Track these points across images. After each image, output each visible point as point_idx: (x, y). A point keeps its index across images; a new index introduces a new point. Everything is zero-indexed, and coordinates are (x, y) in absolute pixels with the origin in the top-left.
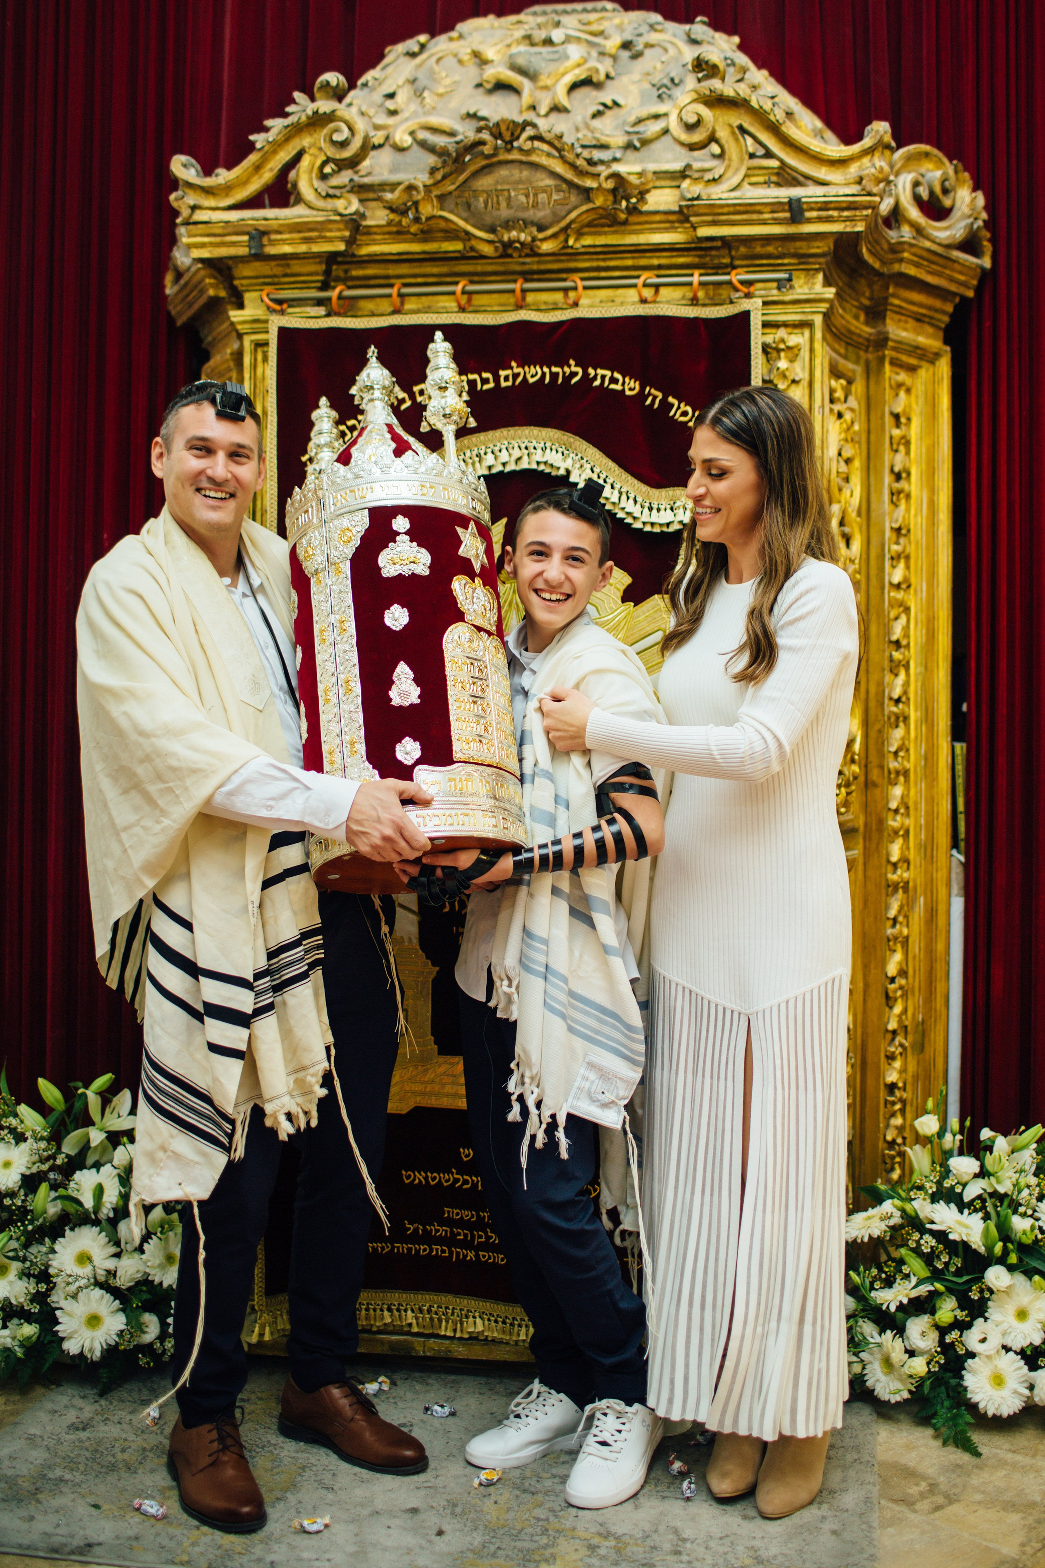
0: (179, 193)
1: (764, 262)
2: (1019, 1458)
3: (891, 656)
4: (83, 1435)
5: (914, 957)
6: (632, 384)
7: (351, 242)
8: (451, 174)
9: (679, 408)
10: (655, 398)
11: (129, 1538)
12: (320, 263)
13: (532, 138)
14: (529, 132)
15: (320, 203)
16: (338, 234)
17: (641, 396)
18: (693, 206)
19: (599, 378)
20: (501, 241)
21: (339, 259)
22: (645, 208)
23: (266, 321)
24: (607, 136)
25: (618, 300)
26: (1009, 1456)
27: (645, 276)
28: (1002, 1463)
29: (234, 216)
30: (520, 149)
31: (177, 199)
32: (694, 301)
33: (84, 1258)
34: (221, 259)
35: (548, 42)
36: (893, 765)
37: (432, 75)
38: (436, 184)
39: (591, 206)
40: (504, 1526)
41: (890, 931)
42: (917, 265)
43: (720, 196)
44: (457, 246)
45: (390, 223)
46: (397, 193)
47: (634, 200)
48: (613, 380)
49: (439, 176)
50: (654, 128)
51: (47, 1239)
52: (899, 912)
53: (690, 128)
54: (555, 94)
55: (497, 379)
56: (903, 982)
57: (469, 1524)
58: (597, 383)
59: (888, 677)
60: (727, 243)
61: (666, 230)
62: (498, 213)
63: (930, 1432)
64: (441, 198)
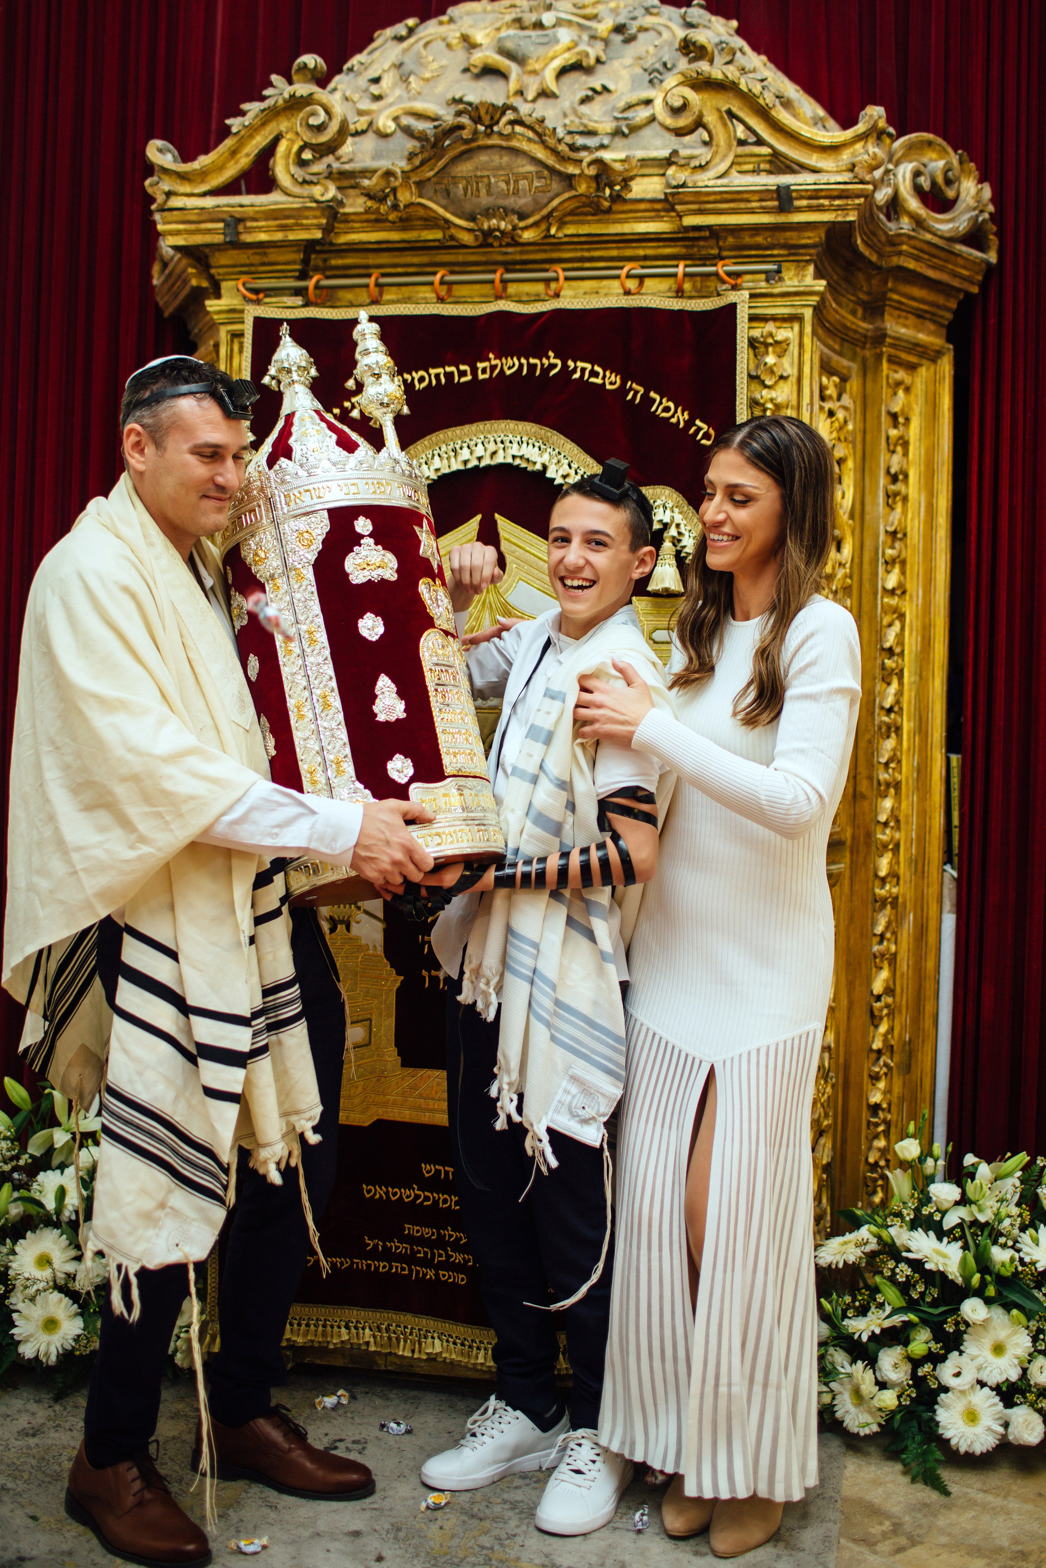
0: (155, 178)
1: (753, 253)
2: (990, 1498)
3: (883, 663)
4: (32, 1441)
5: (902, 975)
6: (613, 378)
7: (328, 230)
8: (429, 159)
9: (661, 403)
10: (636, 392)
11: (63, 1553)
12: (298, 251)
13: (512, 123)
14: (510, 115)
15: (297, 190)
16: (315, 221)
17: (622, 391)
18: (678, 193)
19: (579, 370)
20: (481, 230)
21: (318, 248)
22: (630, 196)
23: (242, 311)
24: (596, 122)
25: (602, 292)
26: (980, 1496)
27: (628, 266)
28: (972, 1503)
29: (209, 202)
30: (500, 134)
31: (151, 185)
32: (679, 293)
33: (45, 1261)
34: (197, 247)
35: (539, 25)
37: (419, 58)
38: (415, 169)
39: (573, 193)
40: (446, 1554)
41: (876, 948)
42: (917, 259)
43: (706, 183)
44: (438, 235)
45: (368, 211)
46: (374, 179)
47: (617, 188)
48: (594, 374)
49: (417, 161)
50: (643, 114)
51: (8, 1241)
52: (887, 928)
53: (676, 111)
54: (543, 79)
55: (474, 371)
56: (890, 1000)
57: (411, 1550)
58: (577, 376)
59: (879, 686)
60: (715, 232)
61: (651, 219)
62: (479, 200)
63: (899, 1467)
64: (420, 184)
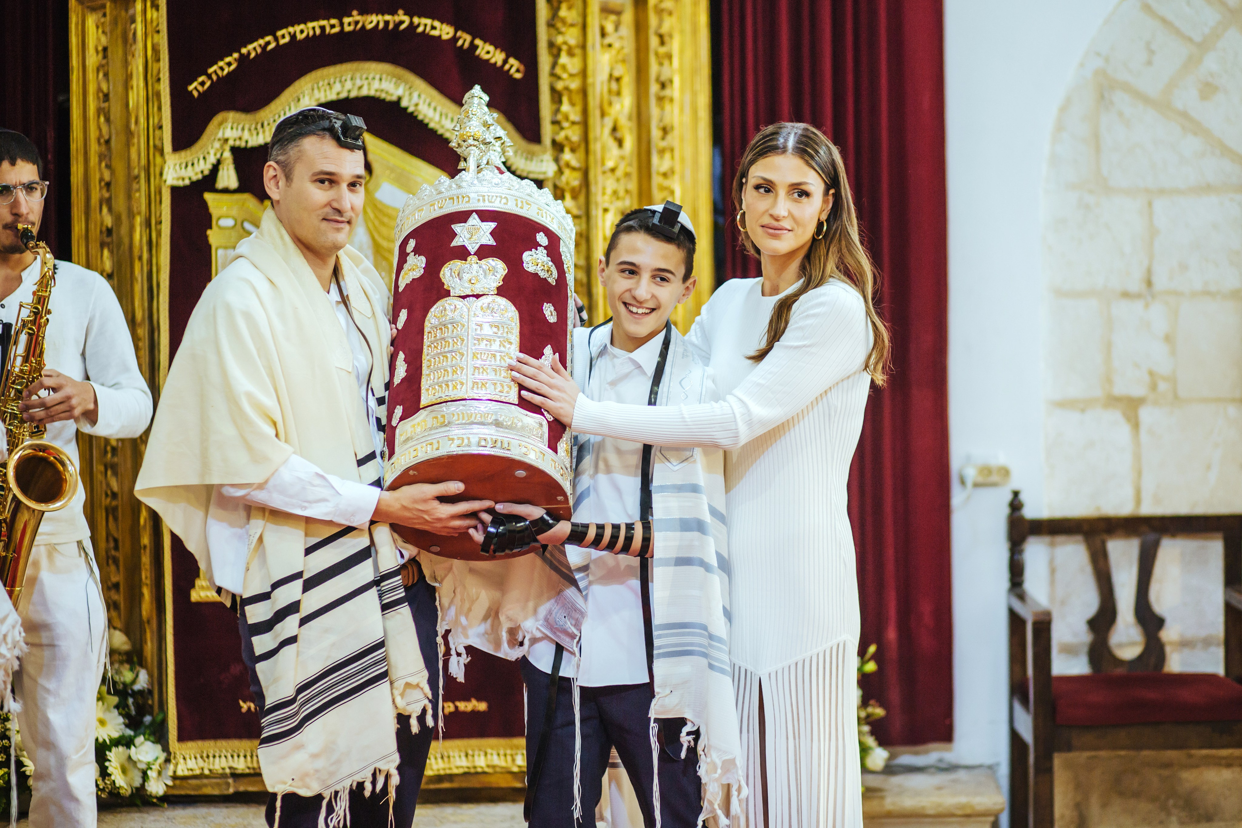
6: (447, 30)
10: (465, 40)
17: (455, 39)
19: (422, 25)
48: (433, 28)
55: (342, 24)
58: (420, 29)
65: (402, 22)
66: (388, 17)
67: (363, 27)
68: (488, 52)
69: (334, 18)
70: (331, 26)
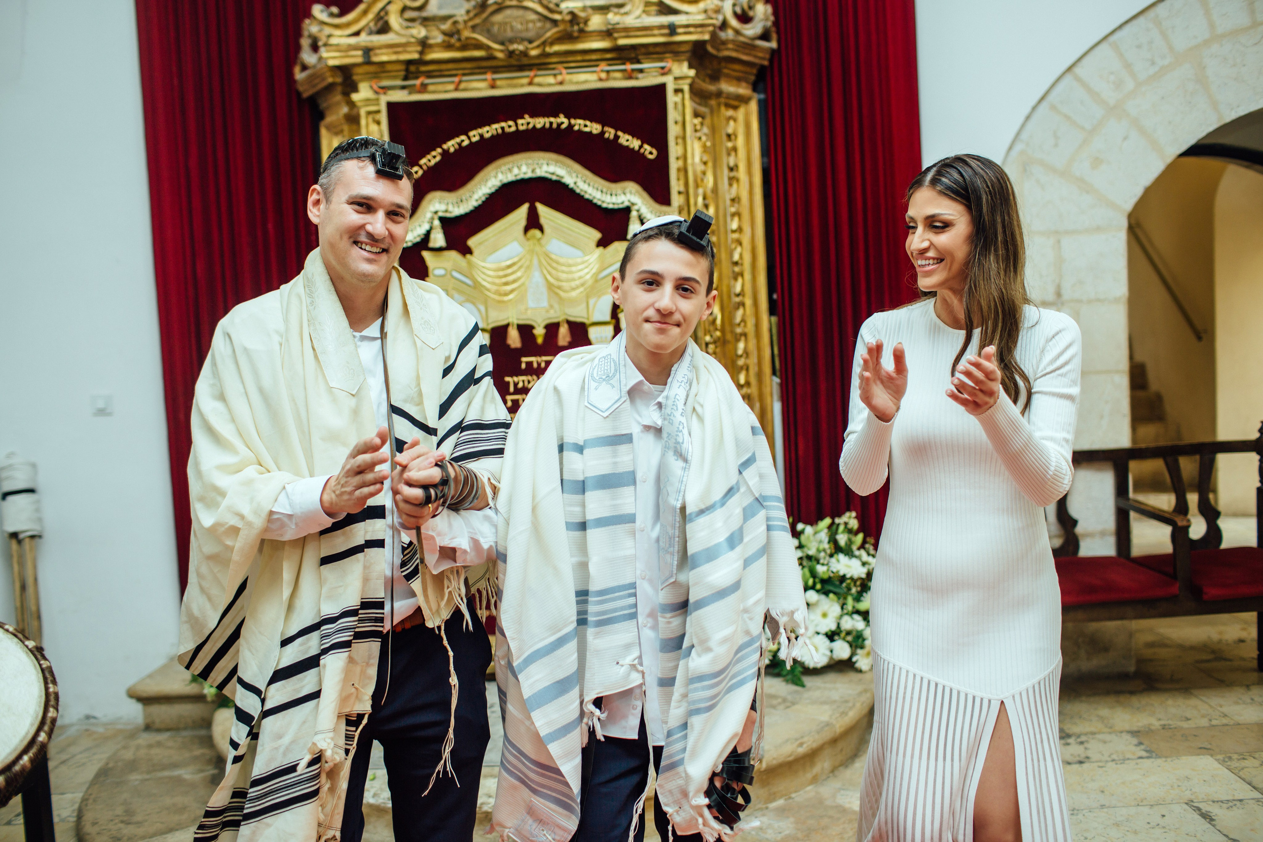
6: (596, 127)
7: (421, 53)
8: (478, 13)
9: (625, 137)
10: (611, 133)
12: (404, 65)
15: (403, 32)
16: (414, 49)
17: (602, 133)
18: (615, 28)
19: (577, 124)
20: (508, 50)
21: (415, 63)
22: (588, 29)
23: (376, 99)
29: (352, 40)
34: (345, 65)
36: (739, 330)
38: (471, 19)
39: (558, 29)
42: (736, 51)
43: (630, 22)
44: (483, 53)
45: (444, 41)
46: (448, 25)
47: (581, 25)
48: (585, 126)
49: (472, 14)
55: (516, 125)
58: (576, 128)
59: (732, 282)
60: (633, 47)
61: (599, 41)
62: (506, 35)
64: (473, 27)
65: (562, 123)
66: (552, 119)
67: (534, 127)
68: (628, 140)
69: (510, 120)
70: (509, 126)
